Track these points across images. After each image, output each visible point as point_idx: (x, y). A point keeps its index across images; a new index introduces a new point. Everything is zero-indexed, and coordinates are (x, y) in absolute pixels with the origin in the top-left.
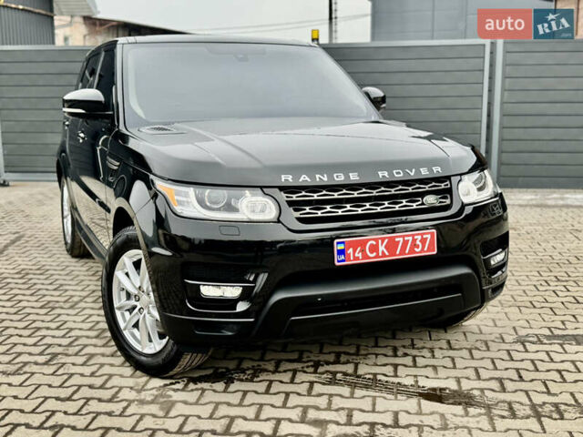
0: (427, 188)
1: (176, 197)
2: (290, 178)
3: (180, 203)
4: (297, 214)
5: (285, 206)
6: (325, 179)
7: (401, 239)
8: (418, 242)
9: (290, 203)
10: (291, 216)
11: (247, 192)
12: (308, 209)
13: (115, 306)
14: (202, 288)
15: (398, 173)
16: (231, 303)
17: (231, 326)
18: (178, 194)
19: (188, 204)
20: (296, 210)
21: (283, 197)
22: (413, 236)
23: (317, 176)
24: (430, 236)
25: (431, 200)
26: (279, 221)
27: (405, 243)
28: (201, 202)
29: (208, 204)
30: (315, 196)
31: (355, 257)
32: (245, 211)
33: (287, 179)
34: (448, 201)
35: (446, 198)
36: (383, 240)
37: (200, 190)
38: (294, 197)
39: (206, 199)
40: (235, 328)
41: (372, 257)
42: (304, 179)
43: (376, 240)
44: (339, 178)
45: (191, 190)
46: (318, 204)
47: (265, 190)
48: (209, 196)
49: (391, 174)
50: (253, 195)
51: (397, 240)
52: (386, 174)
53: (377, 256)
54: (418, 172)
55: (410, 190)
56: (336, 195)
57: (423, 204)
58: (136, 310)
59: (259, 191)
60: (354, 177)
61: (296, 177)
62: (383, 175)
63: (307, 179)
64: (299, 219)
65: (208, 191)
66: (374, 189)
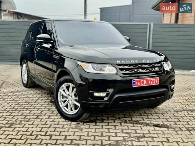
0: (155, 65)
1: (85, 67)
2: (119, 62)
3: (87, 68)
4: (122, 72)
5: (118, 70)
6: (129, 62)
7: (150, 80)
8: (154, 81)
9: (120, 69)
10: (120, 73)
11: (107, 65)
12: (124, 71)
13: (59, 100)
14: (94, 93)
15: (148, 61)
16: (103, 98)
17: (102, 105)
18: (86, 66)
19: (89, 68)
20: (121, 71)
21: (118, 67)
22: (153, 79)
23: (127, 61)
24: (157, 79)
25: (157, 69)
26: (117, 74)
27: (151, 81)
28: (94, 68)
29: (95, 69)
30: (126, 67)
31: (138, 85)
32: (107, 71)
33: (118, 62)
34: (161, 69)
35: (160, 68)
36: (145, 80)
37: (93, 65)
38: (121, 67)
39: (95, 67)
40: (104, 105)
41: (142, 85)
42: (123, 62)
43: (144, 80)
44: (133, 62)
45: (90, 65)
46: (127, 69)
47: (112, 65)
48: (96, 66)
49: (146, 61)
50: (109, 66)
51: (149, 80)
52: (145, 61)
53: (144, 85)
54: (153, 61)
55: (151, 66)
56: (132, 67)
57: (155, 70)
58: (67, 101)
59: (111, 65)
60: (137, 62)
61: (121, 61)
62: (144, 61)
63: (124, 62)
64: (122, 73)
65: (95, 65)
66: (142, 65)
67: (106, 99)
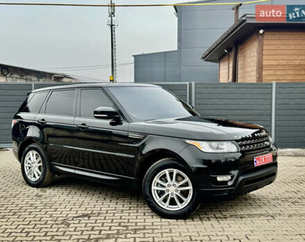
1: (200, 146)
14: (217, 178)
15: (259, 134)
16: (225, 183)
19: (205, 147)
20: (241, 148)
21: (237, 143)
26: (239, 152)
28: (211, 147)
30: (248, 142)
31: (258, 163)
33: (236, 138)
37: (210, 143)
40: (228, 191)
42: (240, 137)
46: (250, 145)
48: (214, 145)
54: (262, 134)
62: (256, 135)
67: (230, 184)
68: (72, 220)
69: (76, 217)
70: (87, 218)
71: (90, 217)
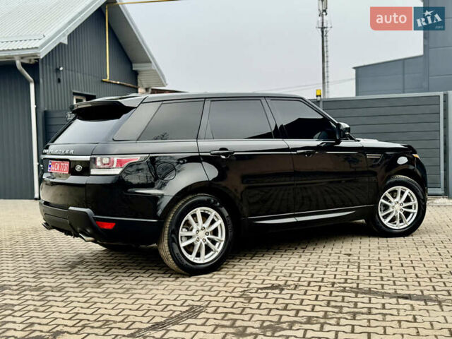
68: (256, 292)
69: (261, 289)
70: (277, 291)
71: (283, 289)
